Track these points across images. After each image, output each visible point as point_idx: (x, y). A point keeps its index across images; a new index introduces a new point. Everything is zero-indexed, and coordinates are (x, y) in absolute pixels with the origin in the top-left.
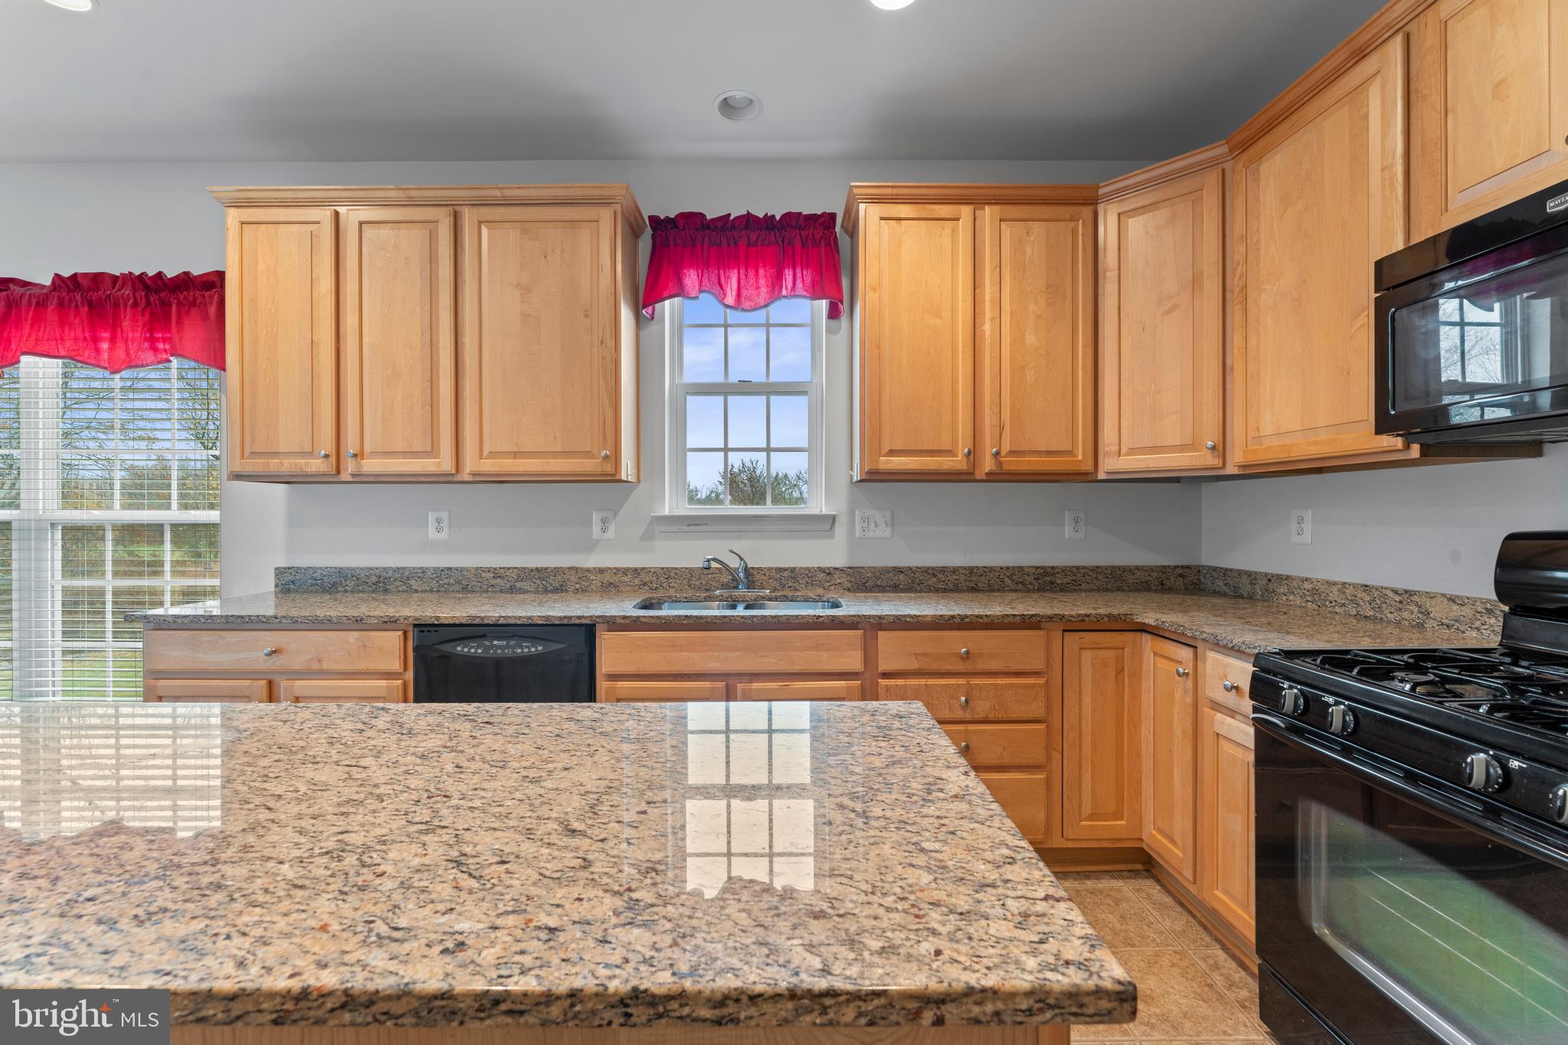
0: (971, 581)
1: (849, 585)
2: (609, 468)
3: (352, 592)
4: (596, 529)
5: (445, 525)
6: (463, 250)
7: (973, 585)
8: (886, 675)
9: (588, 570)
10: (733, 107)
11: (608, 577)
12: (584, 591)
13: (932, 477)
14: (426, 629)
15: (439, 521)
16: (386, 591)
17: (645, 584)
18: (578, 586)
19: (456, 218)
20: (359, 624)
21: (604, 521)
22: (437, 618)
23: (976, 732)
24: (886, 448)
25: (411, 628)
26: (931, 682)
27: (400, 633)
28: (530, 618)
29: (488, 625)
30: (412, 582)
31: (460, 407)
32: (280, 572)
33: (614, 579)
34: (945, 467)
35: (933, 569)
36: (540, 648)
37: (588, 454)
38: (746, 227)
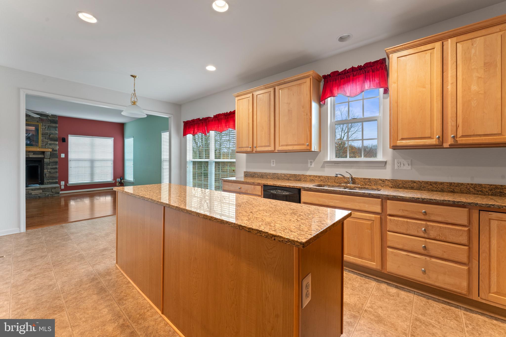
0: (450, 188)
1: (392, 186)
2: (308, 148)
3: (257, 178)
4: (309, 164)
5: (274, 163)
6: (276, 97)
7: (452, 190)
8: (390, 215)
9: (307, 176)
10: (344, 38)
11: (312, 178)
12: (306, 181)
13: (422, 147)
14: (265, 186)
15: (273, 162)
16: (263, 178)
17: (322, 180)
18: (304, 180)
19: (275, 89)
20: (253, 184)
21: (311, 162)
22: (267, 184)
23: (430, 242)
24: (400, 137)
25: (263, 186)
26: (409, 220)
27: (261, 187)
28: (286, 186)
29: (277, 186)
30: (268, 176)
31: (275, 135)
32: (245, 172)
33: (313, 178)
34: (427, 143)
35: (430, 182)
36: (288, 193)
37: (303, 144)
38: (353, 71)
